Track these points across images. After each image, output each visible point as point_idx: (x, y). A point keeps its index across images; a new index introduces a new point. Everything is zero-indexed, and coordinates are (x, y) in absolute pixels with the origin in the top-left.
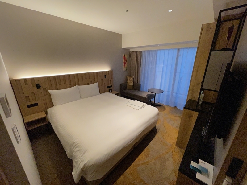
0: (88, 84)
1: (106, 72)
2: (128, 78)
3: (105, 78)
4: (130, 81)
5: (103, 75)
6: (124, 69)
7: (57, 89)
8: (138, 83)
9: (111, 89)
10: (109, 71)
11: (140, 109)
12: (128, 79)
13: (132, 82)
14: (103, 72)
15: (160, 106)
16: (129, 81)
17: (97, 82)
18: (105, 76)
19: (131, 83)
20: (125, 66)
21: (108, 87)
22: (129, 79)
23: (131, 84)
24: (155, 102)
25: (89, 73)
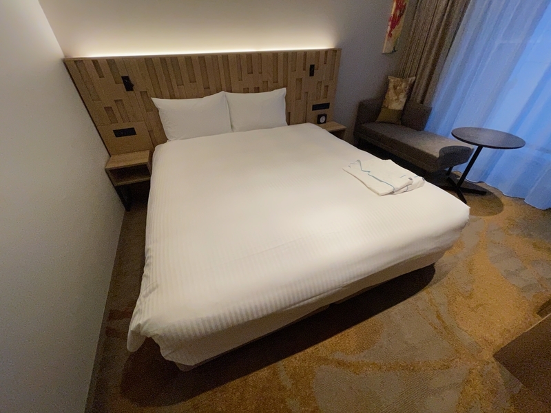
0: (257, 90)
1: (318, 52)
2: (392, 80)
3: (312, 74)
4: (398, 94)
5: (305, 64)
6: (387, 46)
7: (172, 97)
8: (422, 102)
9: (325, 116)
10: (326, 51)
11: (392, 193)
12: (391, 86)
13: (403, 99)
14: (305, 53)
15: (482, 193)
16: (391, 94)
17: (284, 87)
18: (312, 67)
19: (398, 99)
20: (390, 35)
21: (315, 107)
22: (395, 88)
23: (396, 103)
24: (468, 178)
25: (260, 54)
